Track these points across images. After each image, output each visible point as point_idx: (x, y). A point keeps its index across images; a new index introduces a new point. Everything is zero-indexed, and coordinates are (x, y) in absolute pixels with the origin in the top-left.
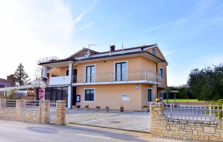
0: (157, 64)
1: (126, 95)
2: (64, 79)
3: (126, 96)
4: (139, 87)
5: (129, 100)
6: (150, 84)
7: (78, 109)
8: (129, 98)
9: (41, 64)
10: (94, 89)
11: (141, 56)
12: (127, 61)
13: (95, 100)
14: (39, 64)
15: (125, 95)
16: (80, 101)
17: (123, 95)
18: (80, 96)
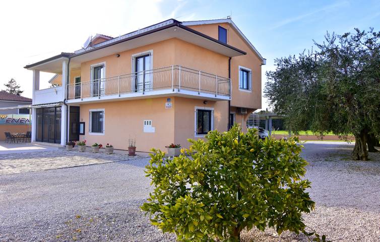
0: (230, 58)
1: (150, 122)
2: (57, 92)
3: (150, 124)
4: (171, 104)
5: (154, 131)
6: (205, 99)
7: (69, 148)
8: (154, 128)
9: (28, 67)
10: (103, 110)
11: (175, 39)
12: (151, 51)
13: (104, 132)
14: (25, 68)
15: (148, 122)
16: (84, 134)
17: (145, 122)
18: (84, 123)
